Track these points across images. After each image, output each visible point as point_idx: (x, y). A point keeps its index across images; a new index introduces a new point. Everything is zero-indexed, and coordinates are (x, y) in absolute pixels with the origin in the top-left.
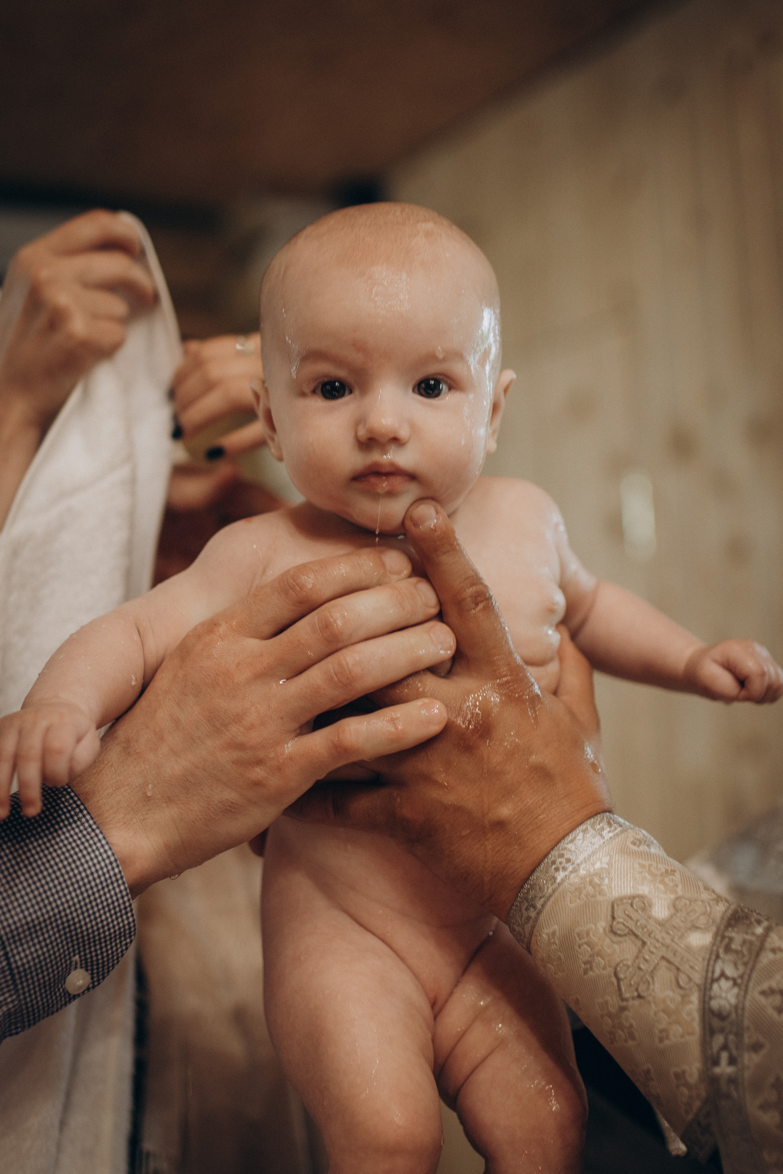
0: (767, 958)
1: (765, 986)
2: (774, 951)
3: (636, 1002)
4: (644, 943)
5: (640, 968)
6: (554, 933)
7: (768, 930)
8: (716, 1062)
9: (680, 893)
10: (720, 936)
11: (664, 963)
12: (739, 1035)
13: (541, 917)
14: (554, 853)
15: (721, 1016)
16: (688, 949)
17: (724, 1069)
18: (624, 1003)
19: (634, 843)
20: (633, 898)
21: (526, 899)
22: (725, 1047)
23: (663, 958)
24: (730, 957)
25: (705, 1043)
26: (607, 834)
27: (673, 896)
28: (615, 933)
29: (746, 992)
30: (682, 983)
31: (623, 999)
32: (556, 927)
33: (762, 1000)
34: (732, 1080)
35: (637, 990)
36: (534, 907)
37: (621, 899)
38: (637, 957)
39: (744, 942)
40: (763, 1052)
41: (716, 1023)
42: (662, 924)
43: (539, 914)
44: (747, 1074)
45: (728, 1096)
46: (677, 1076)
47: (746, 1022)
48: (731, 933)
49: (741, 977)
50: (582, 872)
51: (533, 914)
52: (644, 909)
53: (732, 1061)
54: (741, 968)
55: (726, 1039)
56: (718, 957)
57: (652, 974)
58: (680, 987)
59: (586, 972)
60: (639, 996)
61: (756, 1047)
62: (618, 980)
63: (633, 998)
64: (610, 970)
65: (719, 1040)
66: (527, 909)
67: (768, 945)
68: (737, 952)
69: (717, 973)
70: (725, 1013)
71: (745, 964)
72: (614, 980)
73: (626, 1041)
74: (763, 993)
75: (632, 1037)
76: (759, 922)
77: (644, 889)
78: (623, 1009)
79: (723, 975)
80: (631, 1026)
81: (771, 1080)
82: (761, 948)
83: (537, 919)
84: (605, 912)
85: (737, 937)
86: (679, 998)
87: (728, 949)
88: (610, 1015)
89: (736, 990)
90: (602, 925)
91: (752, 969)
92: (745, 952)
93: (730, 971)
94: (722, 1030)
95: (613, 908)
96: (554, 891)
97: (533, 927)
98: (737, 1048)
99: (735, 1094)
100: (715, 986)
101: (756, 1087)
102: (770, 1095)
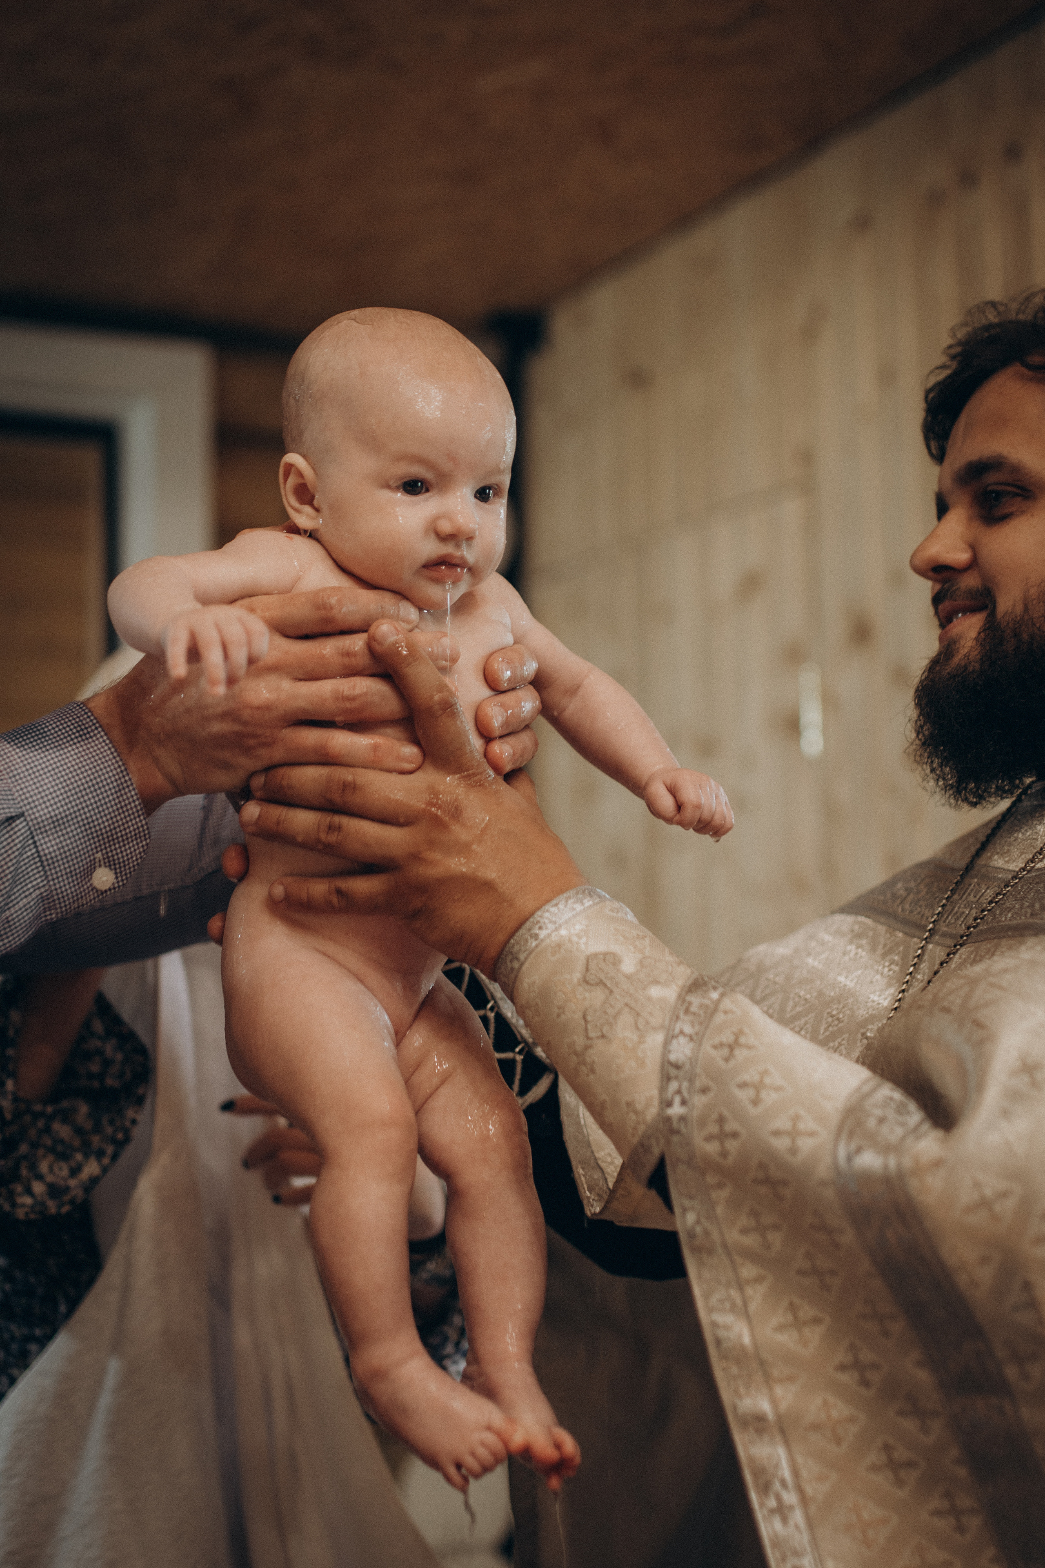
0: (719, 1018)
1: (716, 1041)
2: (726, 1012)
3: (600, 1042)
4: (611, 992)
5: (606, 1013)
6: (534, 982)
7: (723, 995)
8: (669, 1104)
9: (647, 953)
10: (681, 999)
11: (626, 1009)
12: (691, 1081)
13: (524, 968)
14: (539, 913)
15: (677, 1067)
16: (649, 999)
17: (676, 1110)
18: (589, 1042)
19: (612, 911)
20: (605, 954)
21: (512, 953)
22: (679, 1092)
23: (627, 1005)
24: (688, 1018)
25: (662, 1089)
26: (588, 903)
27: (640, 956)
28: (587, 983)
29: (700, 1045)
30: (640, 1026)
31: (588, 1038)
32: (536, 977)
33: (713, 1052)
34: (682, 1119)
35: (601, 1030)
36: (518, 959)
37: (596, 955)
38: (605, 1003)
39: (701, 1006)
40: (711, 1094)
41: (673, 1072)
42: (628, 977)
43: (522, 965)
44: (695, 1113)
45: (678, 1132)
47: (699, 1070)
48: (691, 998)
49: (697, 1034)
50: (563, 932)
51: (516, 965)
52: (614, 964)
53: (684, 1102)
54: (697, 1027)
55: (680, 1087)
56: (678, 1018)
57: (616, 1017)
59: (558, 1016)
60: (603, 1036)
61: (704, 1090)
62: (586, 1021)
63: (597, 1038)
64: (579, 1015)
65: (674, 1085)
66: (511, 961)
67: (722, 1007)
68: (694, 1014)
69: (677, 1031)
70: (680, 1063)
71: (701, 1023)
72: (583, 1023)
74: (715, 1047)
76: (715, 988)
77: (616, 949)
78: (587, 1047)
79: (682, 1032)
80: (593, 1062)
81: (715, 1116)
82: (715, 1010)
83: (519, 969)
84: (580, 965)
85: (695, 1000)
86: (635, 1038)
87: (687, 1011)
88: (576, 1054)
89: (691, 1045)
90: (577, 976)
91: (707, 1028)
92: (701, 1013)
93: (688, 1029)
94: (677, 1078)
95: (588, 961)
96: (537, 946)
97: (516, 977)
98: (689, 1092)
99: (683, 1129)
100: (675, 1042)
101: (702, 1123)
102: (713, 1128)
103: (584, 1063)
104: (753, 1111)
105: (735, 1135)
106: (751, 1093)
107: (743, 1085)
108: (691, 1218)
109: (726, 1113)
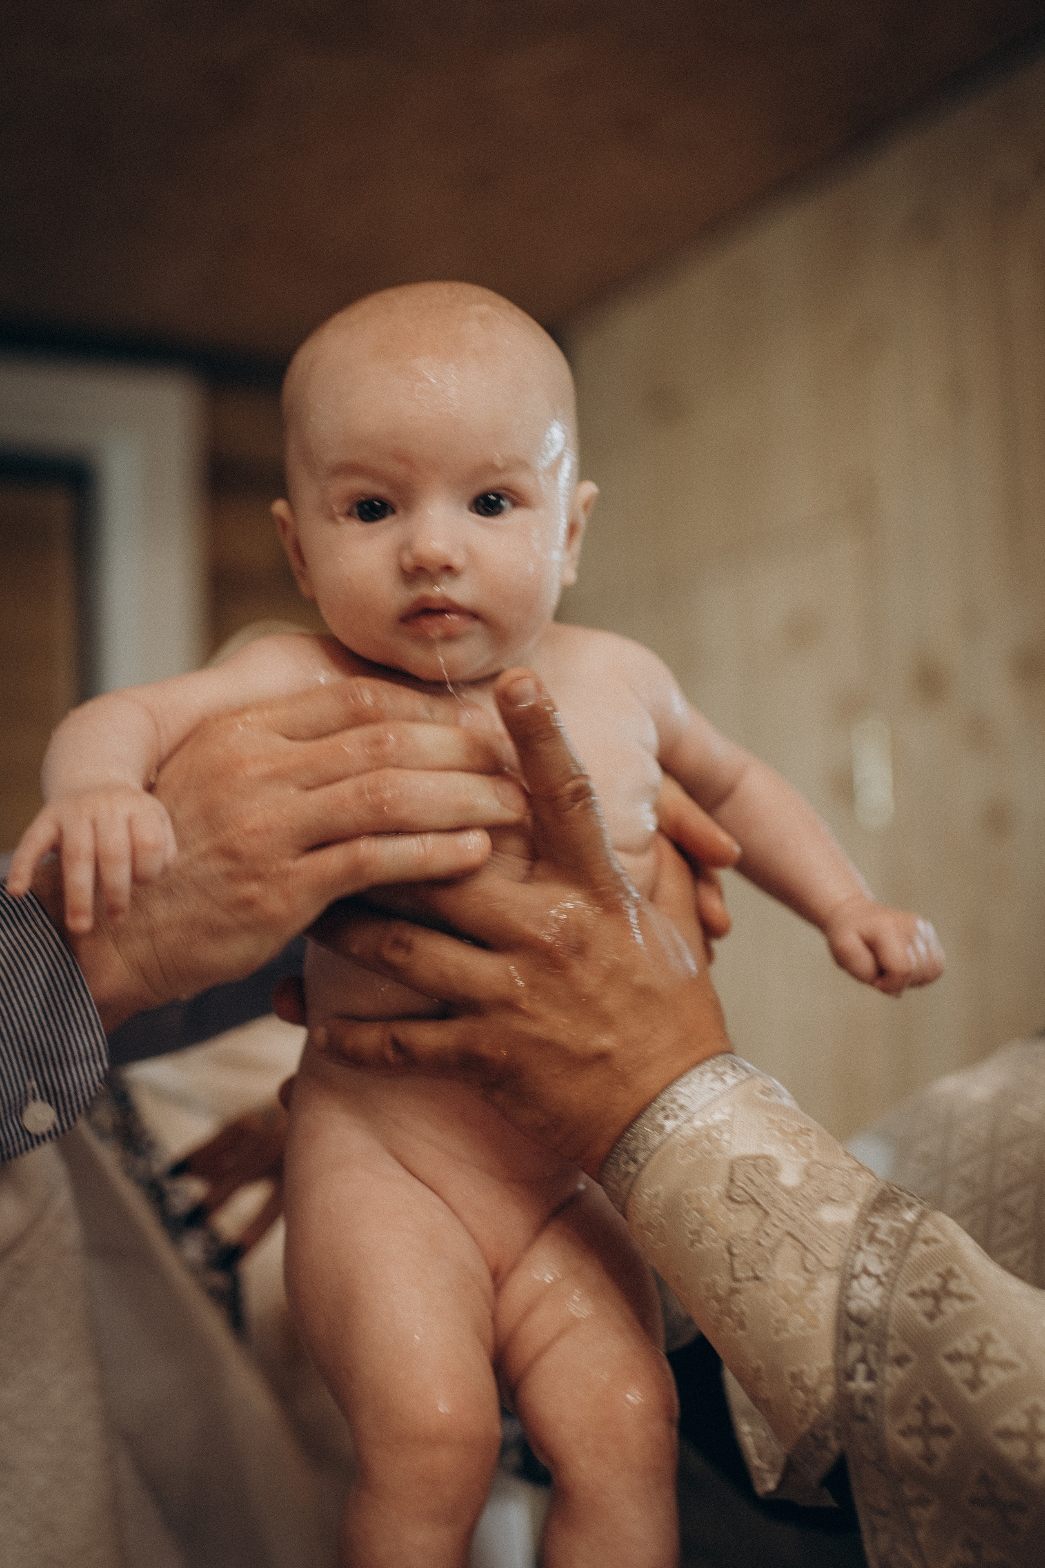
0: (919, 1250)
1: (915, 1287)
2: (926, 1242)
3: (751, 1285)
4: (767, 1214)
5: (759, 1244)
6: (657, 1195)
7: (922, 1216)
8: (850, 1376)
9: (815, 1157)
10: (863, 1220)
11: (789, 1239)
12: (881, 1345)
13: (644, 1174)
14: (666, 1097)
15: (860, 1321)
16: (820, 1225)
17: (861, 1384)
18: (736, 1285)
19: (763, 1093)
20: (756, 1158)
21: (626, 1151)
22: (863, 1359)
23: (788, 1233)
24: (875, 1249)
25: (839, 1352)
26: (730, 1080)
27: (805, 1160)
28: (731, 1199)
29: (892, 1292)
30: (809, 1266)
31: (737, 1280)
32: (660, 1188)
33: (911, 1302)
34: (869, 1399)
35: (753, 1270)
36: (635, 1161)
37: (744, 1158)
38: (757, 1230)
39: (893, 1231)
40: (909, 1366)
41: (853, 1328)
42: (787, 1191)
43: (641, 1168)
44: (888, 1392)
45: (862, 1418)
46: (794, 1377)
47: (891, 1330)
48: (877, 1219)
49: (886, 1274)
50: (698, 1123)
51: (633, 1168)
52: (769, 1173)
53: (871, 1376)
54: (888, 1264)
55: (865, 1350)
56: (859, 1248)
57: (773, 1251)
58: (806, 1270)
59: (692, 1244)
60: (757, 1278)
61: (900, 1361)
62: (731, 1254)
63: (748, 1279)
64: (722, 1244)
65: (855, 1350)
66: (626, 1163)
67: (920, 1235)
68: (882, 1243)
69: (858, 1269)
70: (864, 1318)
71: (892, 1258)
72: (726, 1256)
73: (734, 1331)
74: (913, 1295)
75: (742, 1325)
76: (910, 1206)
77: (772, 1150)
78: (734, 1291)
79: (866, 1271)
80: (743, 1313)
81: (916, 1400)
82: (912, 1239)
83: (637, 1175)
84: (722, 1172)
85: (883, 1223)
86: (802, 1283)
87: (872, 1239)
88: (718, 1299)
89: (880, 1290)
90: (717, 1188)
91: (900, 1266)
92: (892, 1242)
93: (875, 1268)
94: (860, 1337)
95: (732, 1168)
96: (661, 1143)
97: (632, 1185)
98: (878, 1359)
99: (871, 1415)
100: (855, 1284)
101: (899, 1408)
102: (913, 1418)
103: (730, 1313)
104: (971, 1397)
105: (945, 1431)
106: (965, 1370)
107: (955, 1357)
108: (883, 1541)
109: (932, 1398)
